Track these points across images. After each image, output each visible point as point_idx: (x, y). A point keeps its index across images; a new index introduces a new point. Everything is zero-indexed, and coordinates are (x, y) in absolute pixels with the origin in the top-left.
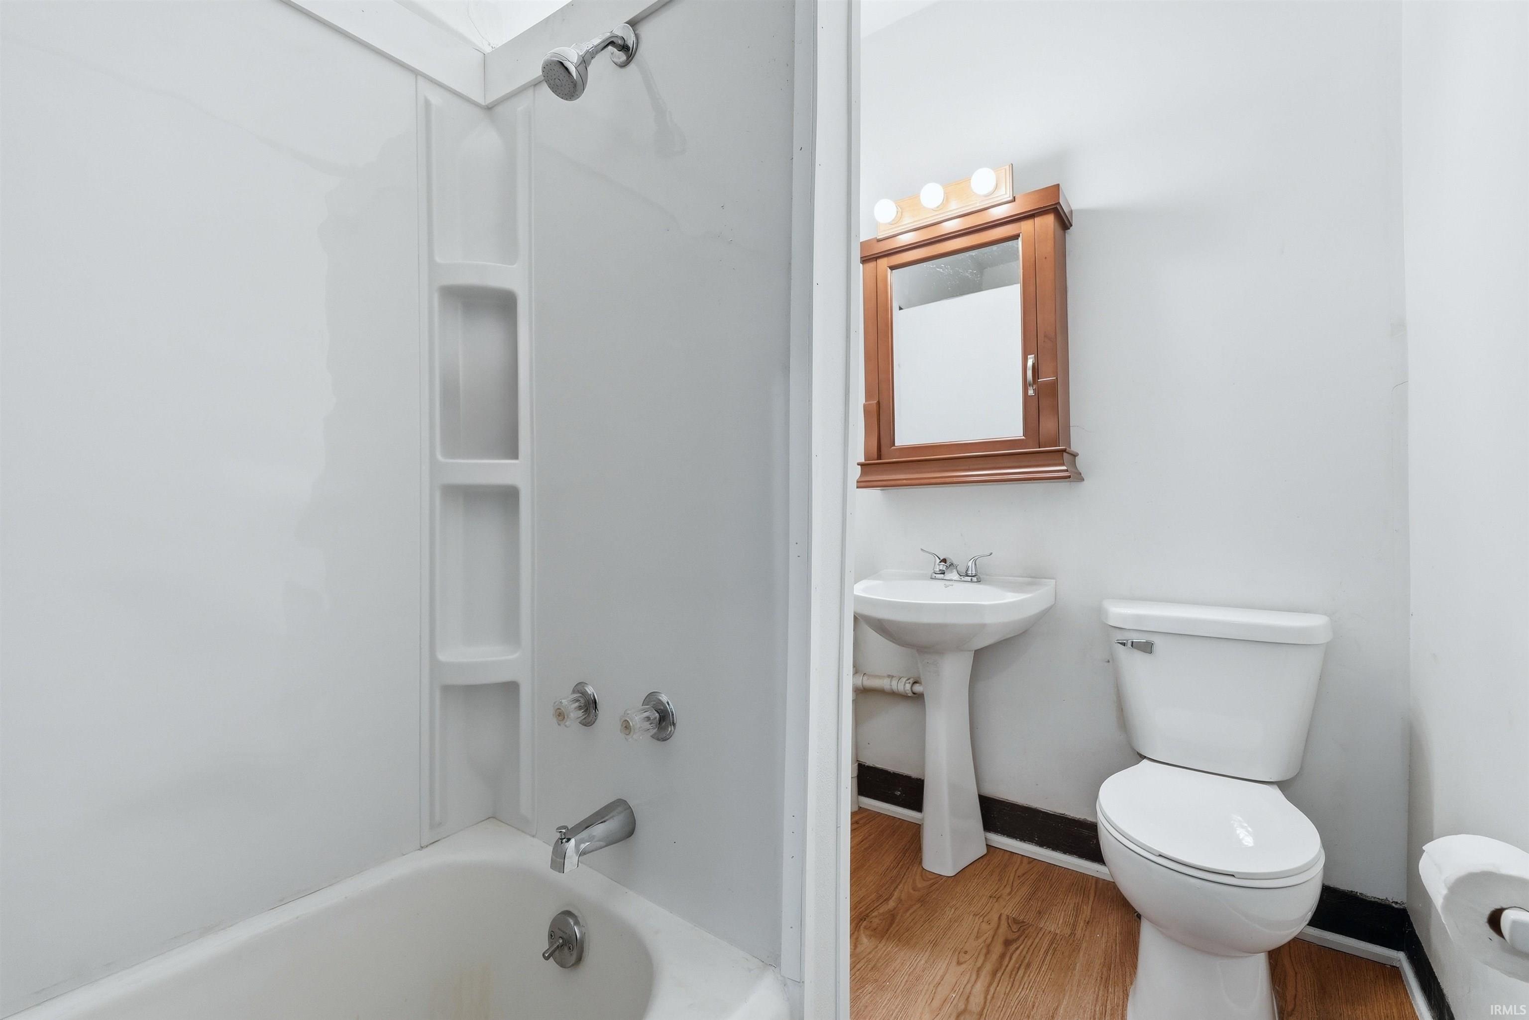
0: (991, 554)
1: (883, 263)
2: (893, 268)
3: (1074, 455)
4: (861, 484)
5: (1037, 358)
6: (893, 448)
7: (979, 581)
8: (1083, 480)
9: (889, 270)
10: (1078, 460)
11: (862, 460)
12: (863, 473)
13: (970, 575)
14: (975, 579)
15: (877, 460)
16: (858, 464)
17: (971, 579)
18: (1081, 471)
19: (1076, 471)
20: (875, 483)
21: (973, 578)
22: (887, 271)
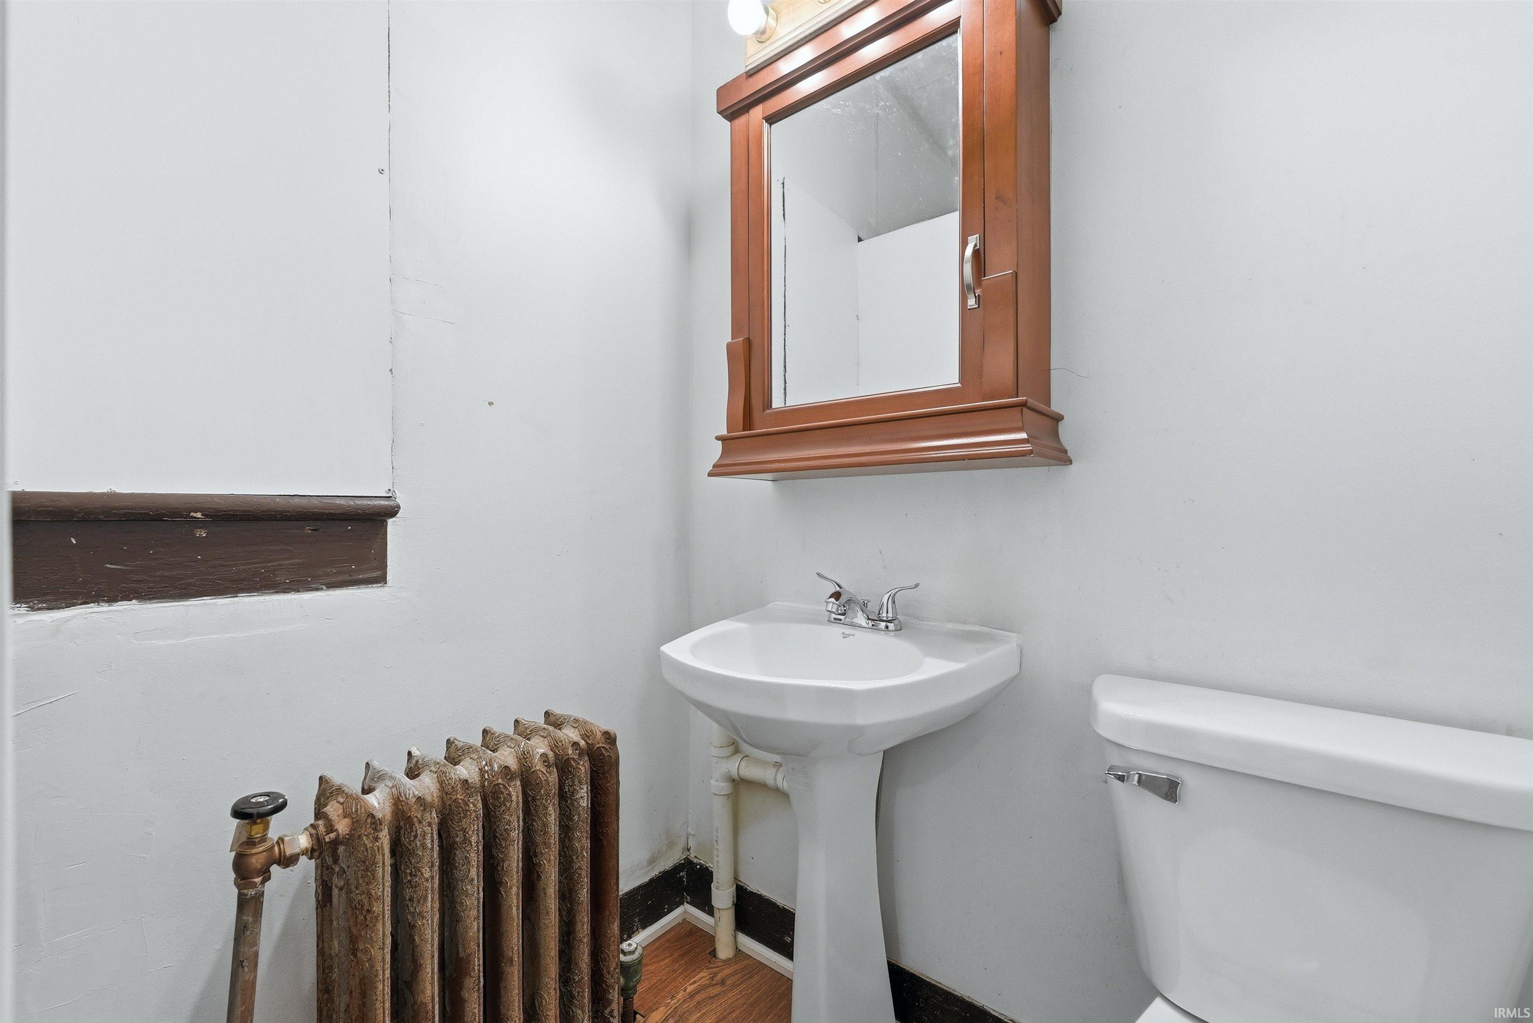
0: (917, 586)
1: (758, 113)
2: (771, 119)
3: (1057, 419)
4: (718, 470)
5: (983, 240)
6: (768, 411)
7: (898, 629)
8: (1070, 462)
9: (766, 125)
10: (1063, 427)
11: (724, 432)
12: (725, 452)
13: (885, 619)
14: (891, 626)
15: (743, 431)
16: (718, 438)
17: (887, 627)
18: (1067, 447)
19: (1060, 447)
20: (739, 468)
21: (889, 624)
22: (762, 126)
